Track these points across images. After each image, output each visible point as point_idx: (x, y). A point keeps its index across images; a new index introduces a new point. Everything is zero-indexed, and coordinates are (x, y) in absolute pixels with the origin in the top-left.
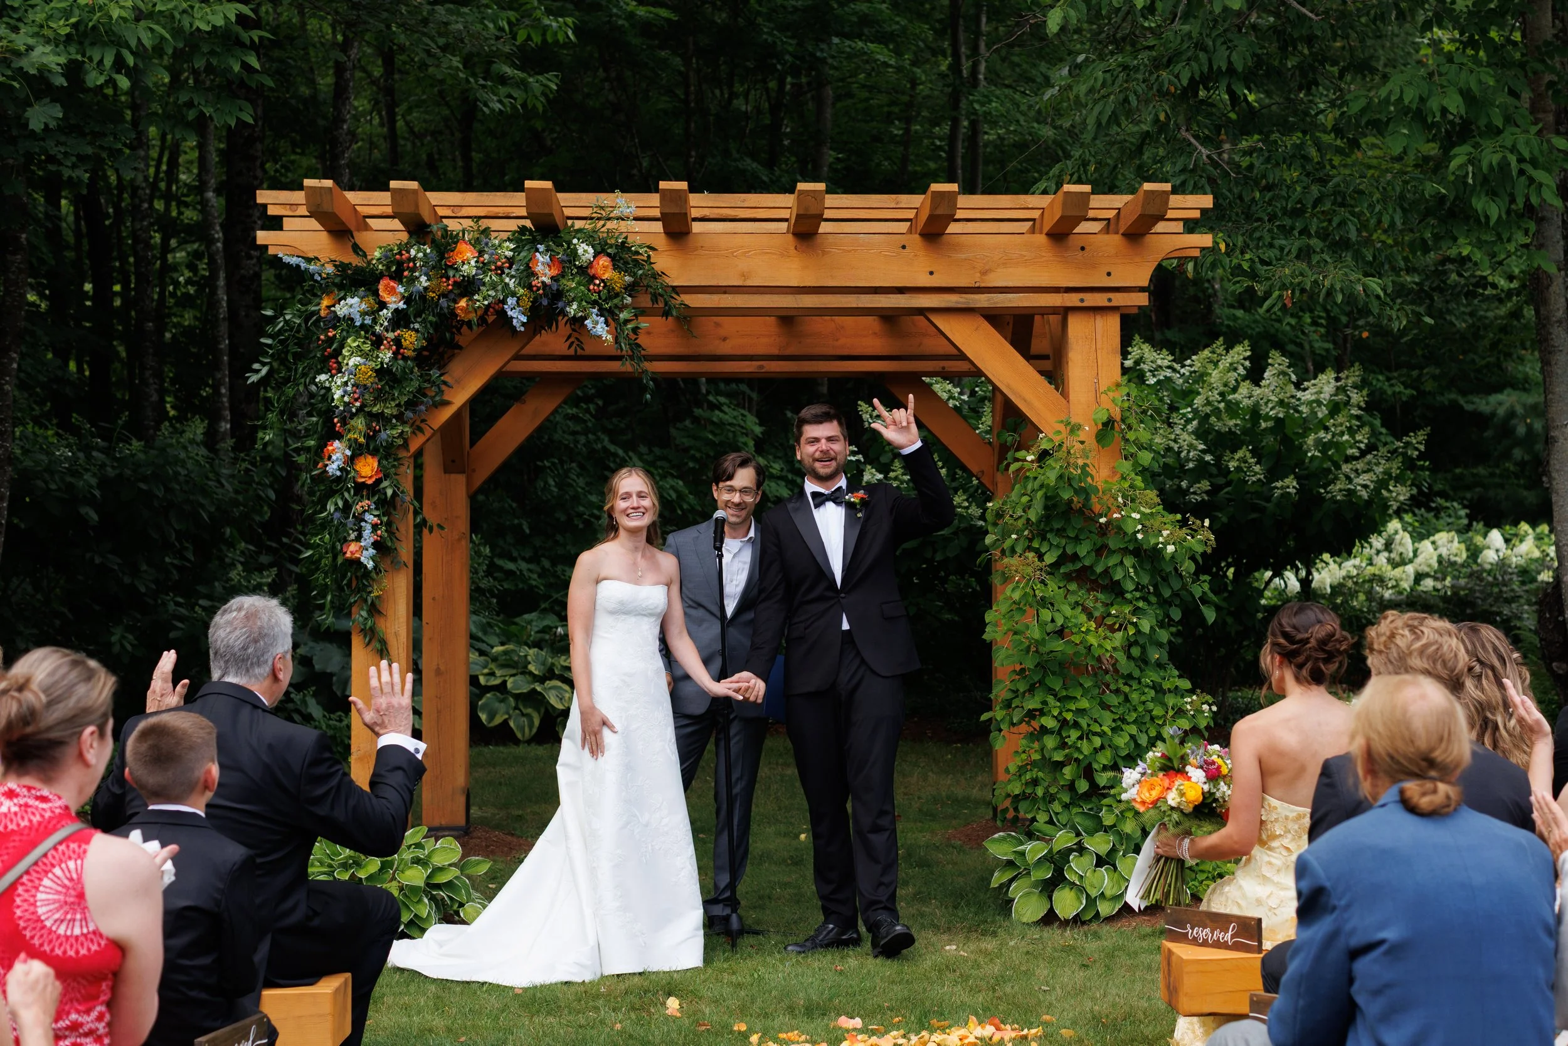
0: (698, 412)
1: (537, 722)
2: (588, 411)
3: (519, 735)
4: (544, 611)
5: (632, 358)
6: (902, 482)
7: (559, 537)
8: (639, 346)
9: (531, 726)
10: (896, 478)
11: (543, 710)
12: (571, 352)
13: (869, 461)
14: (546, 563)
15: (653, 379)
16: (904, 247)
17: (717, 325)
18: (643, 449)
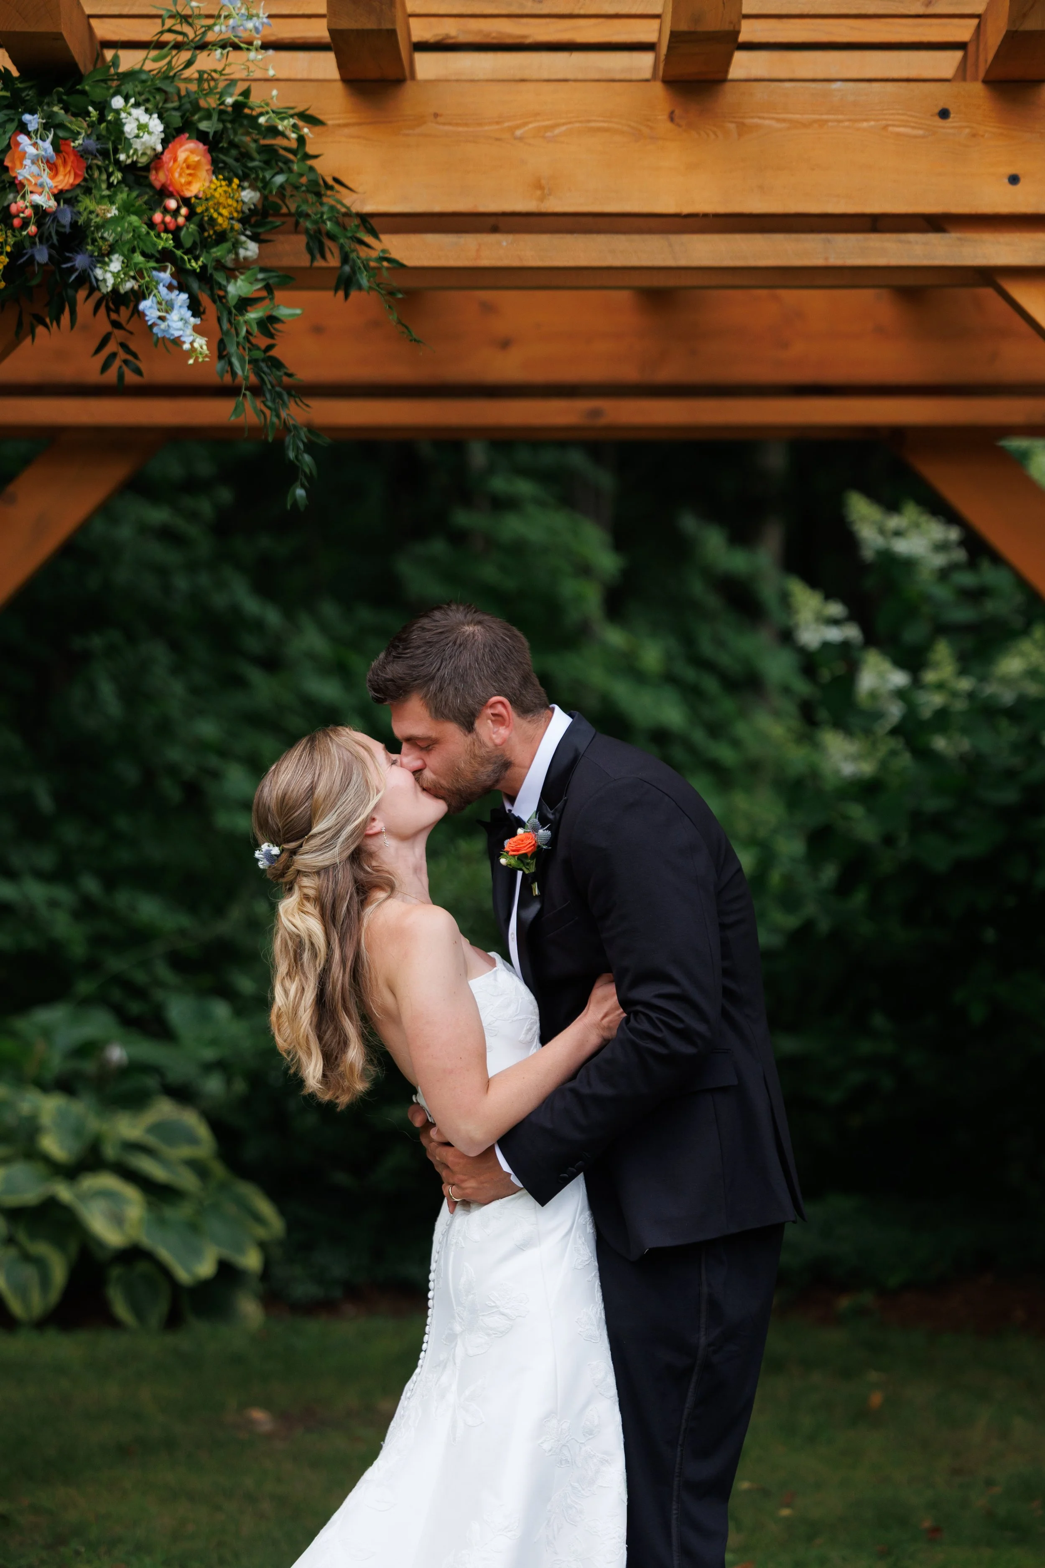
0: (463, 518)
1: (59, 1273)
2: (193, 516)
3: (16, 1307)
4: (86, 1002)
5: (257, 391)
6: (954, 694)
7: (122, 822)
8: (276, 364)
9: (45, 1281)
10: (940, 686)
11: (73, 1247)
12: (111, 376)
13: (871, 639)
14: (91, 885)
15: (310, 448)
16: (944, 114)
17: (488, 309)
18: (329, 610)
